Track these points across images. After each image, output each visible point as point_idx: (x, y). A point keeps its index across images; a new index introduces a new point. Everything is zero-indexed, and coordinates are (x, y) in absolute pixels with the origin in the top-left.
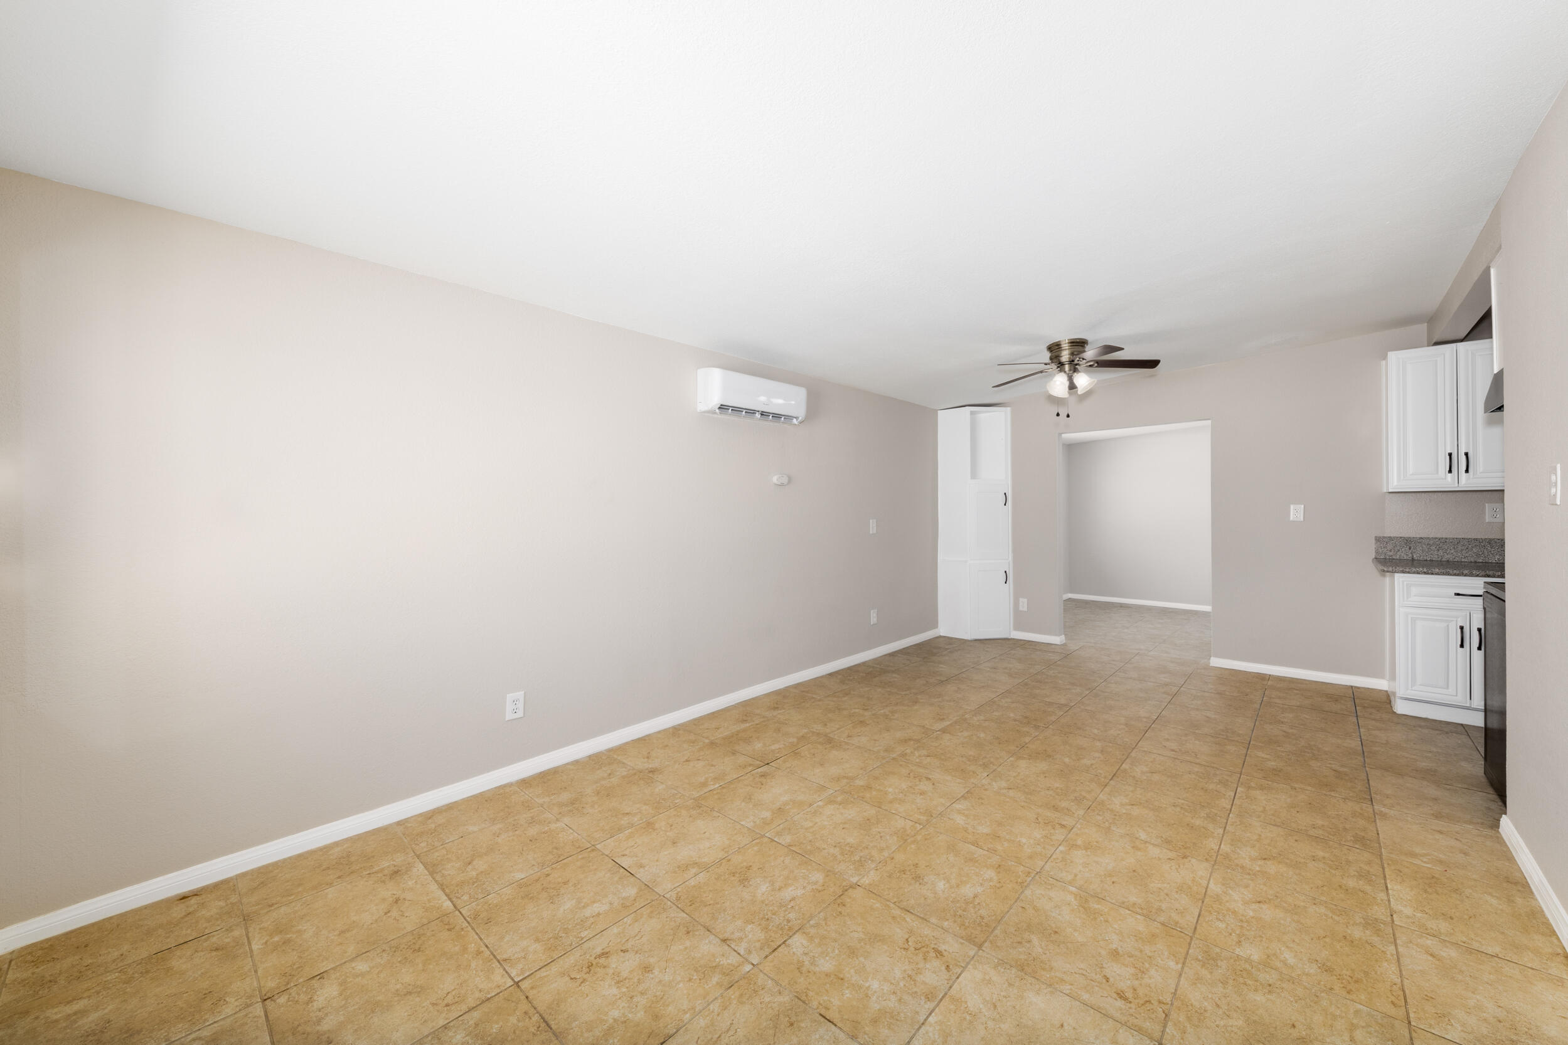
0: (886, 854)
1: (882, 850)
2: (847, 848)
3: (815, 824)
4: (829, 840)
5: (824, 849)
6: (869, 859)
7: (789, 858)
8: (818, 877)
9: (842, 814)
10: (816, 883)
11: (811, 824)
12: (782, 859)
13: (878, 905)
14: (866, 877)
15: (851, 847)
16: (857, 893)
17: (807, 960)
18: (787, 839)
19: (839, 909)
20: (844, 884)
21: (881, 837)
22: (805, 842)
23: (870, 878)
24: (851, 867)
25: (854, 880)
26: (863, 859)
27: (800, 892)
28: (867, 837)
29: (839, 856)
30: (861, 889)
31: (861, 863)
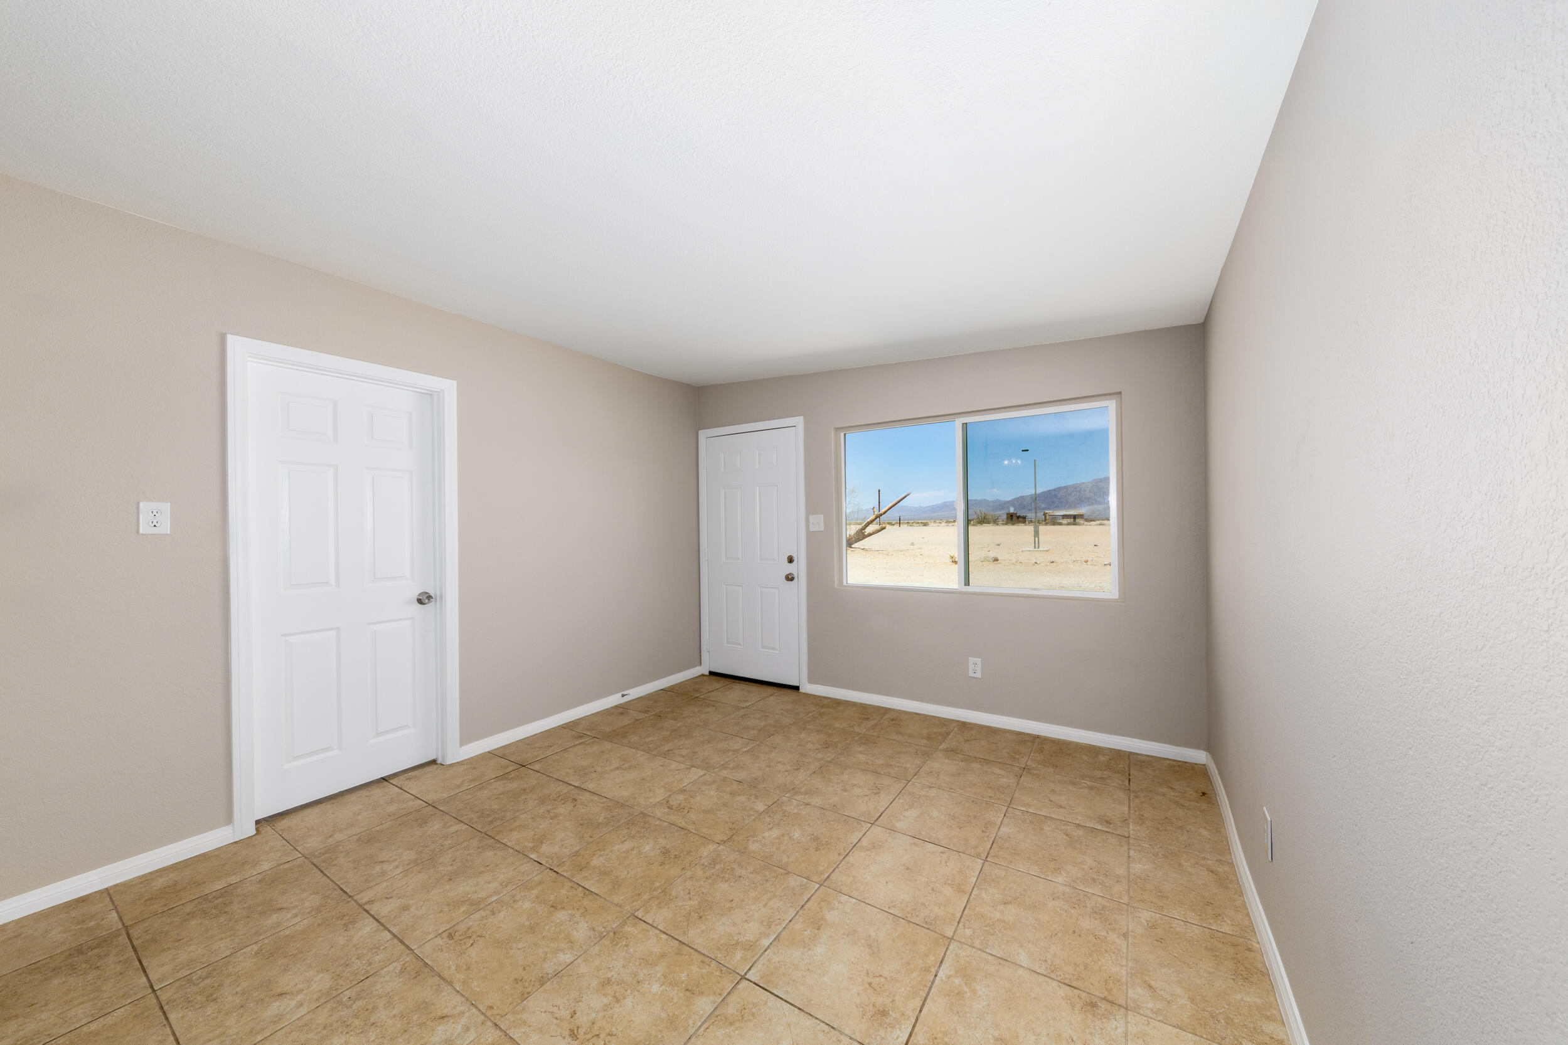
0: (689, 874)
1: (691, 878)
2: (727, 876)
3: (766, 904)
4: (747, 884)
5: (751, 873)
6: (706, 866)
7: (784, 862)
8: (753, 847)
9: (735, 924)
10: (754, 842)
11: (771, 903)
12: (790, 860)
13: (704, 830)
14: (711, 851)
15: (723, 878)
16: (719, 837)
17: (753, 799)
18: (793, 881)
19: (734, 826)
20: (730, 843)
21: (689, 893)
22: (773, 879)
23: (707, 850)
24: (724, 857)
25: (721, 847)
26: (712, 866)
27: (766, 834)
28: (705, 891)
29: (736, 866)
30: (716, 840)
31: (714, 862)
